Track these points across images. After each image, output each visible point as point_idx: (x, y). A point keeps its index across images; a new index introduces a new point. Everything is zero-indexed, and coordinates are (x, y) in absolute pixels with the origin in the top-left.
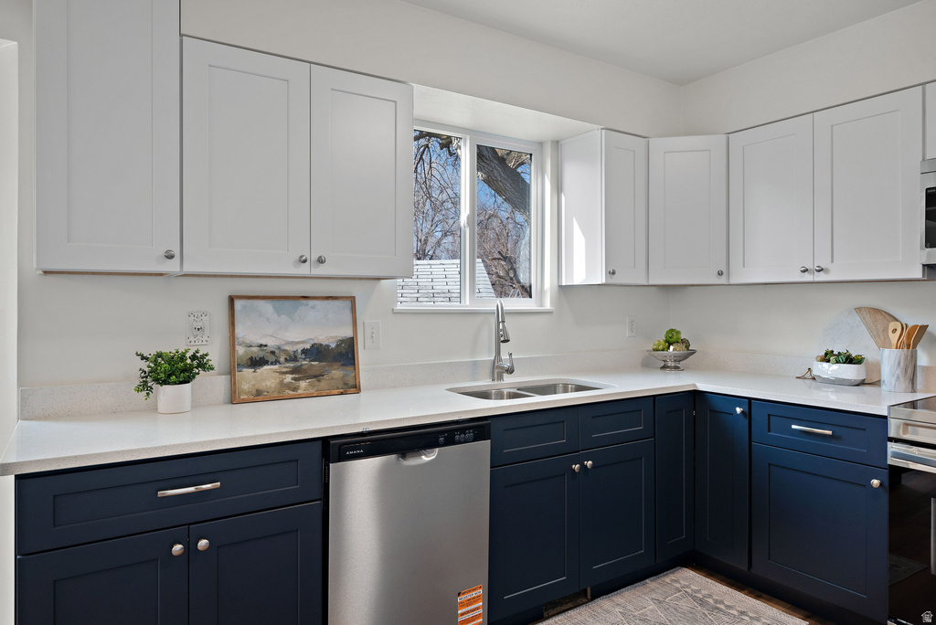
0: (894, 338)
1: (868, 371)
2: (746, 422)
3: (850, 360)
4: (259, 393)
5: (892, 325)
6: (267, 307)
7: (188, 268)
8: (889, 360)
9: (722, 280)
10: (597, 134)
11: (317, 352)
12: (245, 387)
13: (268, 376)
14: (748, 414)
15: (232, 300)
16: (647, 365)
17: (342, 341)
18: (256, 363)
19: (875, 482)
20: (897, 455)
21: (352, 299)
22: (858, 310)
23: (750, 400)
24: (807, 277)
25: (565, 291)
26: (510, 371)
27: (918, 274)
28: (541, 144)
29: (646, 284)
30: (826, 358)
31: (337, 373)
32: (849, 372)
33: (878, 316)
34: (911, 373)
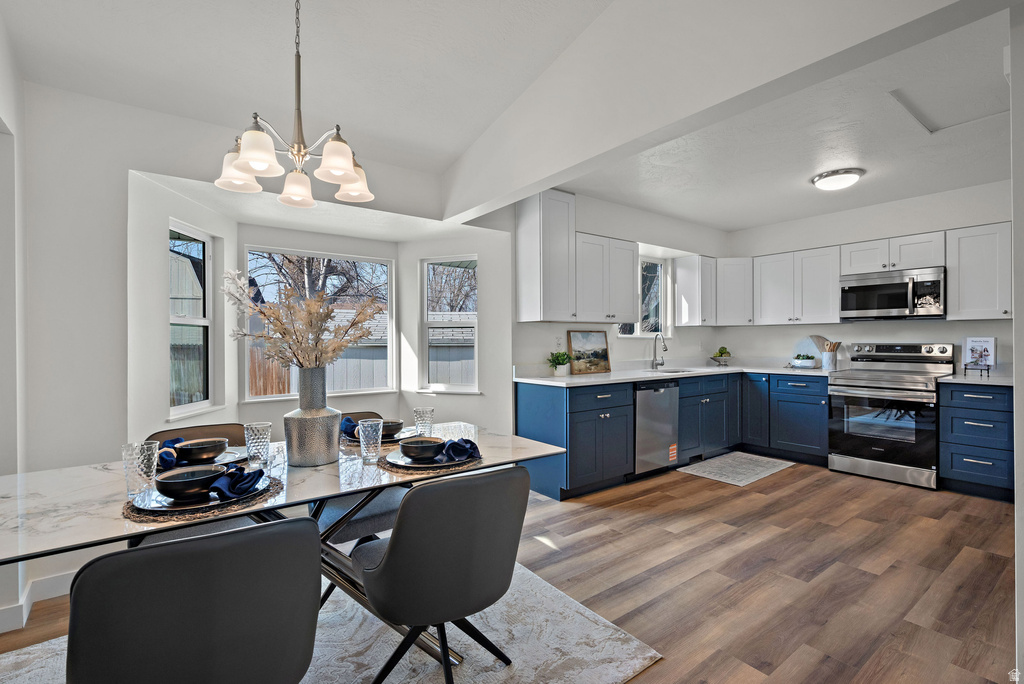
0: (827, 348)
1: (817, 362)
2: (767, 384)
3: (808, 358)
4: (580, 371)
5: (826, 343)
6: (579, 335)
7: (578, 320)
8: (826, 357)
9: (751, 324)
10: (696, 258)
11: (596, 354)
12: (576, 368)
13: (581, 364)
14: (768, 381)
15: (569, 332)
16: (708, 364)
17: (603, 350)
18: (578, 358)
19: (823, 402)
20: (832, 391)
21: (605, 332)
22: (811, 336)
23: (769, 374)
24: (791, 322)
25: (677, 329)
26: (662, 364)
27: (838, 321)
28: (665, 260)
29: (714, 325)
30: (798, 357)
31: (602, 363)
32: (808, 363)
33: (820, 340)
34: (835, 361)
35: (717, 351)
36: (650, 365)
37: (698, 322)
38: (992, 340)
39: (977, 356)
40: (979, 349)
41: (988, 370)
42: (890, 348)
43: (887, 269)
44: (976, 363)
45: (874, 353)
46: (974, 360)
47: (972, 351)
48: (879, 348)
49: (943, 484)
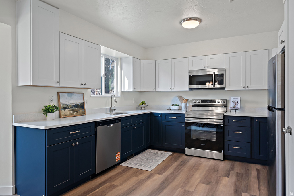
0: (184, 101)
1: (180, 107)
2: (161, 118)
3: (177, 105)
4: (66, 115)
5: (183, 99)
6: (66, 95)
7: (61, 85)
8: (183, 105)
9: (154, 90)
10: (131, 58)
11: (77, 106)
12: (63, 114)
13: (67, 112)
14: (161, 116)
15: (58, 93)
16: (137, 109)
17: (81, 103)
18: (65, 108)
19: (183, 125)
20: (186, 120)
21: (83, 93)
22: (178, 96)
23: (162, 113)
24: (170, 90)
25: (123, 92)
26: (115, 110)
27: (188, 90)
28: (117, 58)
29: (140, 91)
30: (173, 105)
31: (81, 111)
32: (177, 108)
33: (181, 98)
34: (186, 107)
35: (141, 103)
36: (108, 110)
37: (132, 89)
38: (239, 98)
39: (234, 104)
40: (235, 102)
41: (238, 110)
42: (205, 101)
43: (205, 68)
44: (234, 107)
45: (200, 103)
46: (233, 106)
47: (233, 102)
48: (202, 101)
49: (226, 158)
